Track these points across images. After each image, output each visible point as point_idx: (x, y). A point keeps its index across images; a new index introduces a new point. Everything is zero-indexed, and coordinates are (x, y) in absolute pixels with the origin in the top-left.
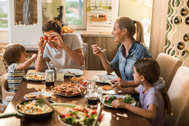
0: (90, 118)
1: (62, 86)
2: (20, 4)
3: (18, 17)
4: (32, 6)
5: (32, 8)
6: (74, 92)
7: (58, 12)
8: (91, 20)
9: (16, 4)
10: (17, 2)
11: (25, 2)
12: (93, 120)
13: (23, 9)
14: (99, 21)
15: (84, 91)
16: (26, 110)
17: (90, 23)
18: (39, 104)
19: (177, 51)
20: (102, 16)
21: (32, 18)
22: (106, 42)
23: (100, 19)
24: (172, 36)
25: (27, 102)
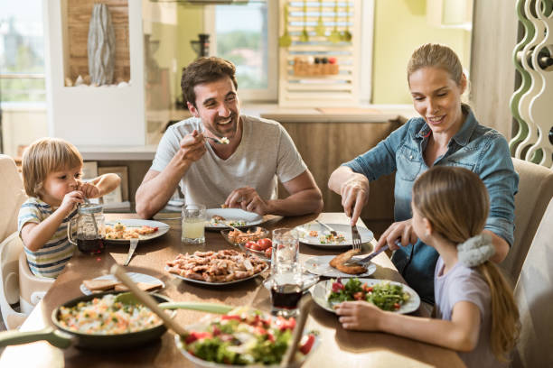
0: (273, 342)
1: (197, 256)
2: (80, 26)
3: (74, 63)
4: (116, 31)
5: (116, 36)
6: (231, 272)
7: (196, 51)
8: (289, 73)
9: (69, 28)
10: (71, 20)
11: (94, 20)
12: (283, 348)
13: (89, 40)
14: (315, 75)
15: (263, 268)
16: (83, 323)
17: (290, 82)
18: (123, 307)
19: (548, 150)
20: (324, 61)
21: (116, 67)
22: (337, 136)
23: (318, 70)
24: (533, 105)
25: (88, 299)
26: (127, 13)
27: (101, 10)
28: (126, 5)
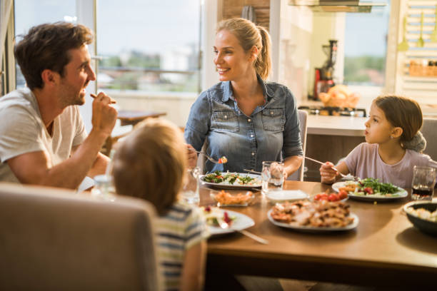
7: (326, 53)
8: (407, 74)
23: (432, 72)
26: (269, 13)
27: (249, 11)
28: (268, 8)
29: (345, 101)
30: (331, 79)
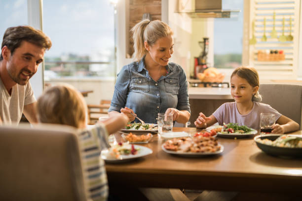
10: (131, 23)
17: (256, 65)
20: (276, 52)
23: (273, 57)
26: (161, 18)
27: (147, 17)
28: (160, 14)
29: (215, 78)
30: (205, 64)
